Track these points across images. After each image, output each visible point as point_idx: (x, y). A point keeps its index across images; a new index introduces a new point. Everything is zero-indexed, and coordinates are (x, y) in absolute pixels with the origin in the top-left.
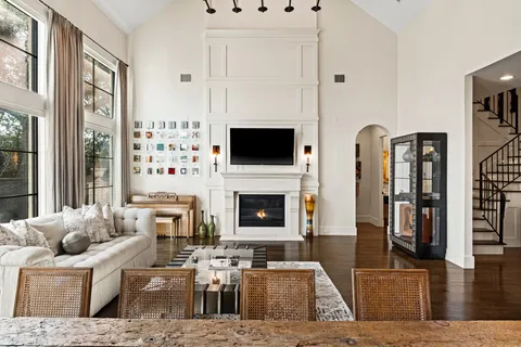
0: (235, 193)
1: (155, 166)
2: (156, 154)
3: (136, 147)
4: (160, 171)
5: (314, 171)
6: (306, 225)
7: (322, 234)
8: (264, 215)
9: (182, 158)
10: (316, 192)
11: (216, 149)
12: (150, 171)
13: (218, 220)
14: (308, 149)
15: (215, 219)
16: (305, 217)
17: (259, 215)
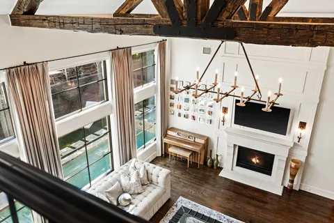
0: (235, 145)
1: (183, 112)
2: (184, 104)
3: (172, 98)
4: (186, 116)
5: (305, 143)
6: (287, 183)
7: (302, 189)
8: (258, 161)
9: (200, 110)
10: (303, 160)
11: (225, 110)
12: (180, 115)
13: (222, 158)
14: (303, 125)
15: (219, 158)
16: (288, 177)
17: (254, 160)
